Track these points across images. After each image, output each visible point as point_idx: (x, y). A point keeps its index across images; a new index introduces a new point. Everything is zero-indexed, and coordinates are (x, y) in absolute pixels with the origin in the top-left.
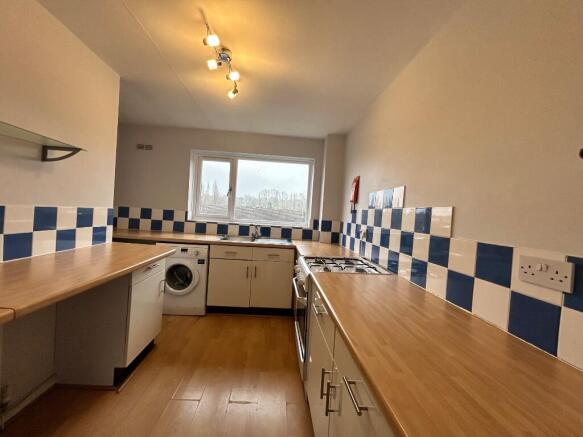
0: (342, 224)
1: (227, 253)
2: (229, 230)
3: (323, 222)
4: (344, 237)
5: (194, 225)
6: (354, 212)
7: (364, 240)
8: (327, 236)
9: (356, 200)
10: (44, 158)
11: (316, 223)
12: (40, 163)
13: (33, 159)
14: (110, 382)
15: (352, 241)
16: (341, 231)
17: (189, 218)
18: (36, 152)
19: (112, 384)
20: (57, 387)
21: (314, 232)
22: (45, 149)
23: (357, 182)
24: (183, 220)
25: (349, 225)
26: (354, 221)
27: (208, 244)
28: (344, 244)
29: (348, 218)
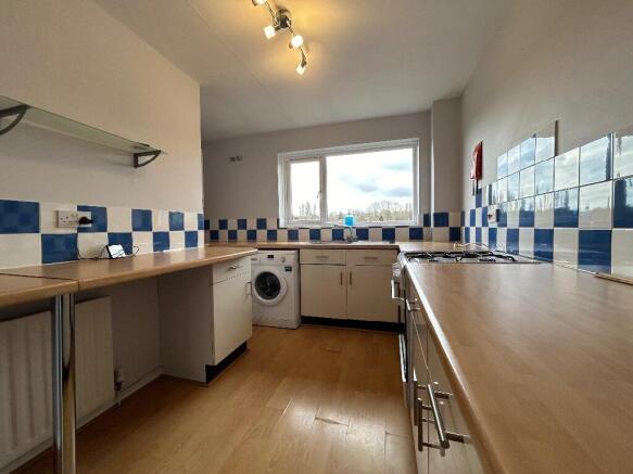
0: (463, 213)
1: (318, 257)
2: (322, 236)
3: (435, 215)
4: (467, 230)
5: (286, 232)
6: (478, 192)
7: (495, 225)
8: (445, 231)
9: (479, 174)
10: (136, 165)
11: (426, 219)
12: (133, 169)
13: (128, 165)
14: (203, 379)
15: (478, 232)
16: (463, 223)
17: (281, 225)
18: (129, 159)
19: (205, 381)
20: (162, 377)
21: (425, 229)
22: (136, 156)
23: (480, 151)
24: (275, 228)
25: (473, 213)
26: (479, 204)
27: (298, 249)
28: (468, 240)
29: (470, 203)
